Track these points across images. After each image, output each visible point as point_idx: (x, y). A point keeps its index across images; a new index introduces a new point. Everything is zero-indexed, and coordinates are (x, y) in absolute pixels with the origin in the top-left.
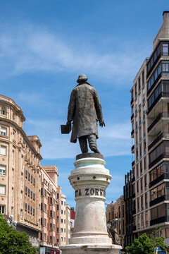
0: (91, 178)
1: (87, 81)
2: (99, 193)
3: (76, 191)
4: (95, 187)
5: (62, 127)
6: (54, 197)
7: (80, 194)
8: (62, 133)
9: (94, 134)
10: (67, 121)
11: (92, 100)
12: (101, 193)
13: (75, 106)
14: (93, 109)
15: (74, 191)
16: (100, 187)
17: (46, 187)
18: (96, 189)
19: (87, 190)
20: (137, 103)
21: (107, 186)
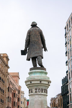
0: (39, 82)
1: (37, 26)
2: (43, 91)
3: (30, 90)
4: (41, 88)
5: (22, 51)
6: (17, 92)
7: (32, 92)
8: (22, 55)
9: (41, 56)
10: (25, 48)
11: (40, 36)
12: (45, 91)
13: (29, 39)
14: (40, 41)
15: (29, 90)
16: (44, 88)
17: (11, 86)
18: (42, 89)
19: (36, 89)
20: (68, 35)
21: (48, 87)
